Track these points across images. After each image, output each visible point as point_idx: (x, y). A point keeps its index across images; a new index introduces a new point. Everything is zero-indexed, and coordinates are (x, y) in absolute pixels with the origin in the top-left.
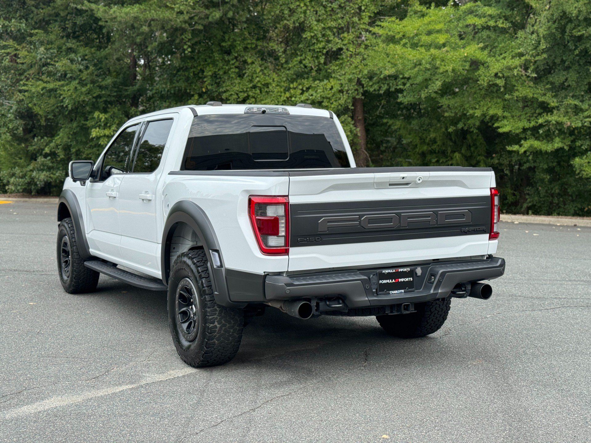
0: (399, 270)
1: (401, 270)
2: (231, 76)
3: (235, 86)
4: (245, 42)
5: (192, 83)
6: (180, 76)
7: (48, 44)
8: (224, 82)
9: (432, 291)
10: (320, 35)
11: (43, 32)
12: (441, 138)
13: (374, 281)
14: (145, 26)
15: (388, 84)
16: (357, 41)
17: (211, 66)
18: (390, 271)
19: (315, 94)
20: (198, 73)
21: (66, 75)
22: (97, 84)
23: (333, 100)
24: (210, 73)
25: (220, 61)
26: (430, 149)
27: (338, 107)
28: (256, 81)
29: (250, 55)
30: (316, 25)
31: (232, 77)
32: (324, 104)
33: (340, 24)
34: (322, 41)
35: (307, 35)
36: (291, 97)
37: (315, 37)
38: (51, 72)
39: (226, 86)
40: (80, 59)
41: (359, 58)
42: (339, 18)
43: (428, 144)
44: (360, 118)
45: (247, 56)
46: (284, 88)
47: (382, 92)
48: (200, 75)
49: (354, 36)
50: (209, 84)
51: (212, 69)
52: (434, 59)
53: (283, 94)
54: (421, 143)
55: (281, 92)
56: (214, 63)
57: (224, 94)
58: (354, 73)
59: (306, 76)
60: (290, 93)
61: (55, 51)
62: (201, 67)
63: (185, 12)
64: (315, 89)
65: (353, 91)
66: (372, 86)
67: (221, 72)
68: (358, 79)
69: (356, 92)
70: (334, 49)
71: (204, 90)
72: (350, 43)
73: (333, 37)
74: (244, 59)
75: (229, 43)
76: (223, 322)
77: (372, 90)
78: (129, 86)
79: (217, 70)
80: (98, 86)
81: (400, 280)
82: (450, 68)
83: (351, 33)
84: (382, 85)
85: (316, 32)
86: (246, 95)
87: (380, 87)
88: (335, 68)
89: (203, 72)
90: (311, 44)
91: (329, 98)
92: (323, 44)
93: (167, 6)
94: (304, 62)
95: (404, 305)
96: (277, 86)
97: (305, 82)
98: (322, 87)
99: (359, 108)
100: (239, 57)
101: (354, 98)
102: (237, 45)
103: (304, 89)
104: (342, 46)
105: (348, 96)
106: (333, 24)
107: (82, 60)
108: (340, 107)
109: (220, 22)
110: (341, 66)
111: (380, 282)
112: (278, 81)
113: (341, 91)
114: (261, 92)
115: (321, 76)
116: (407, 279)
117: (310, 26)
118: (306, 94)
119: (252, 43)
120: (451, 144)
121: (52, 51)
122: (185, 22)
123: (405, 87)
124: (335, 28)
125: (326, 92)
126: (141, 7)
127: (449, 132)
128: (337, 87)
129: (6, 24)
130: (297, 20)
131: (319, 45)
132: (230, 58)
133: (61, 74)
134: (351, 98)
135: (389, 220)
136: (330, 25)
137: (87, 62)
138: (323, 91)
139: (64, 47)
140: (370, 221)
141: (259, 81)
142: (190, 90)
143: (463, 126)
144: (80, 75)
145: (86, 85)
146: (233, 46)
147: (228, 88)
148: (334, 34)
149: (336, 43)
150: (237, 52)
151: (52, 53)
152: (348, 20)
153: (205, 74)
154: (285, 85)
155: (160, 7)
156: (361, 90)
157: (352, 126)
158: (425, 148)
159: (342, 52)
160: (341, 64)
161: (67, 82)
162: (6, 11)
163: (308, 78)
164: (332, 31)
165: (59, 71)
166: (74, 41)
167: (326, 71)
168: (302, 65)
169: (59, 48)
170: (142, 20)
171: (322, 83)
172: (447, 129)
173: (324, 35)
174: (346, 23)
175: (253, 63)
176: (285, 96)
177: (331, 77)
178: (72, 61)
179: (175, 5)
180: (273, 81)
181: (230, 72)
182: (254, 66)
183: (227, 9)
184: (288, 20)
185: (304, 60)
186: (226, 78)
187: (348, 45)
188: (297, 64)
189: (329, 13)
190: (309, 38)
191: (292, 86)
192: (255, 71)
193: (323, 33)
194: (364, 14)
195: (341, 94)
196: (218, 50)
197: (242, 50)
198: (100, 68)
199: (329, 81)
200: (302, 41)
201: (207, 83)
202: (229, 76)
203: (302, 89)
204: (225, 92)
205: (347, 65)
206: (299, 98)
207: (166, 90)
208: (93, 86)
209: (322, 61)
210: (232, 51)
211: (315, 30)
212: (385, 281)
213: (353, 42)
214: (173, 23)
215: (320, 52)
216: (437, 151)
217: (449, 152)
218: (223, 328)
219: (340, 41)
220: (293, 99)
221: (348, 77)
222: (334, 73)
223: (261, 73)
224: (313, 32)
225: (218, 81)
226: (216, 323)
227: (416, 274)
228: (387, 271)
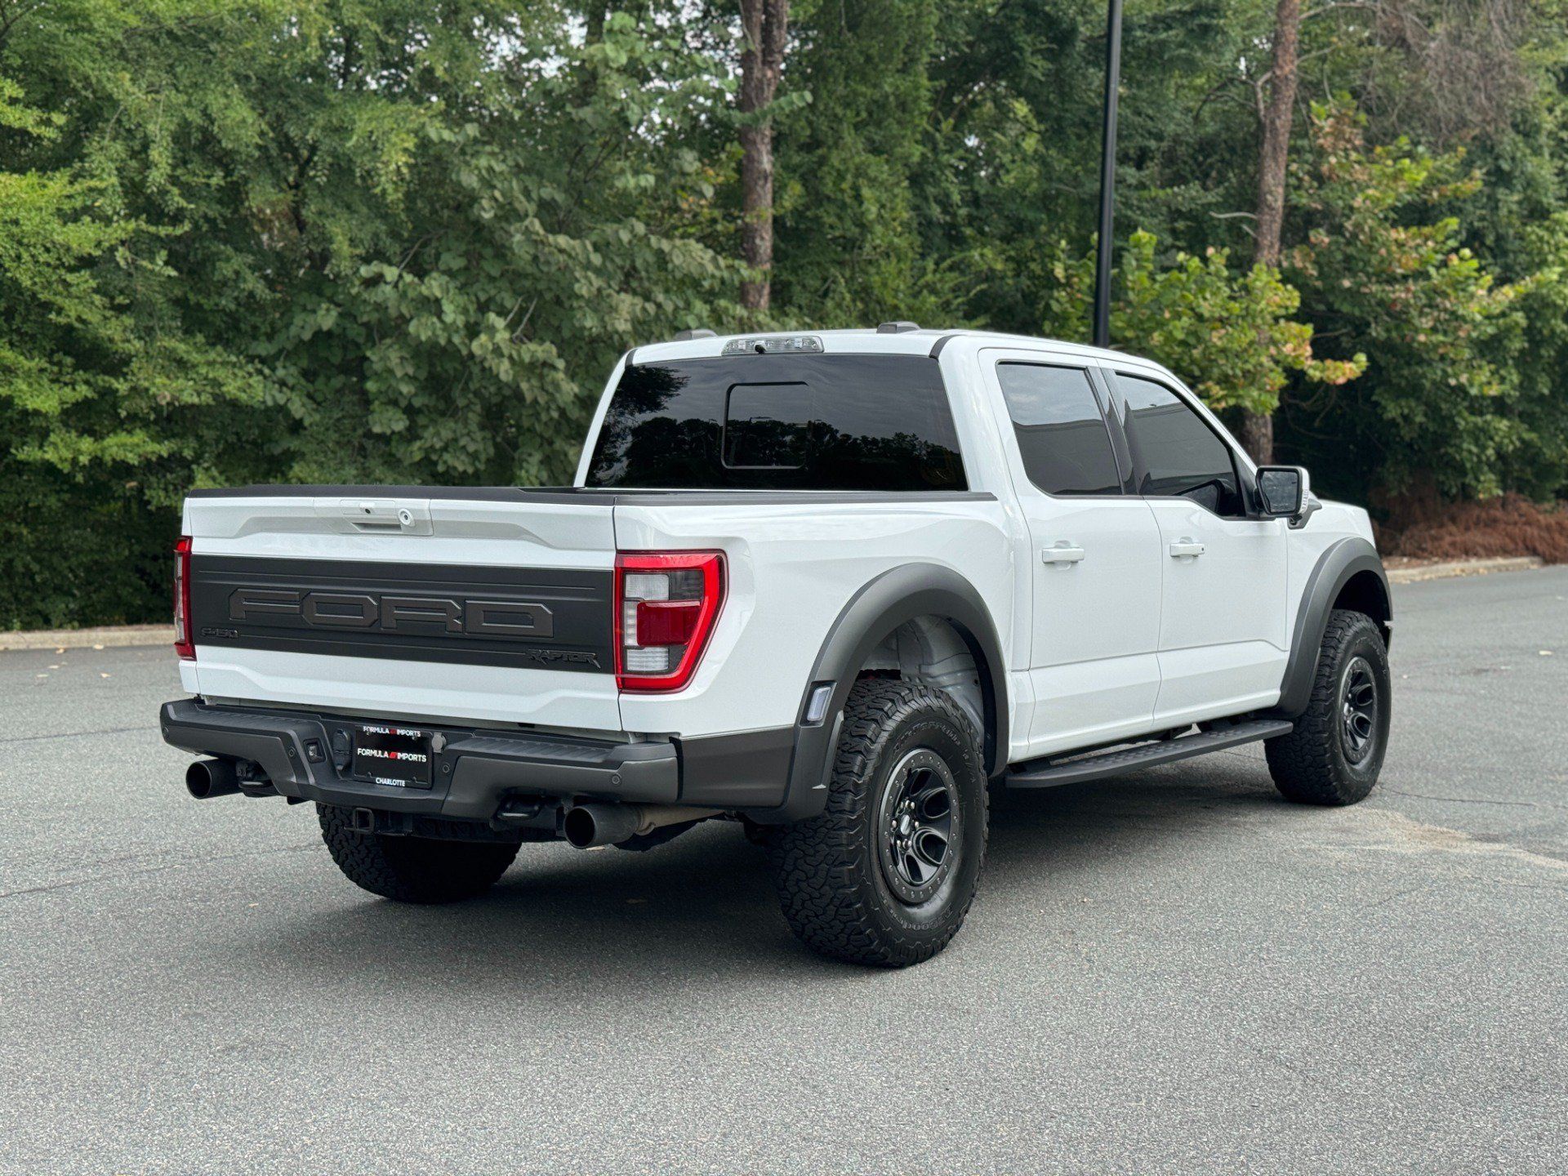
0: (398, 732)
1: (401, 732)
13: (340, 747)
18: (377, 730)
81: (398, 755)
111: (359, 751)
116: (414, 757)
135: (358, 607)
140: (323, 604)
212: (369, 752)
228: (373, 729)
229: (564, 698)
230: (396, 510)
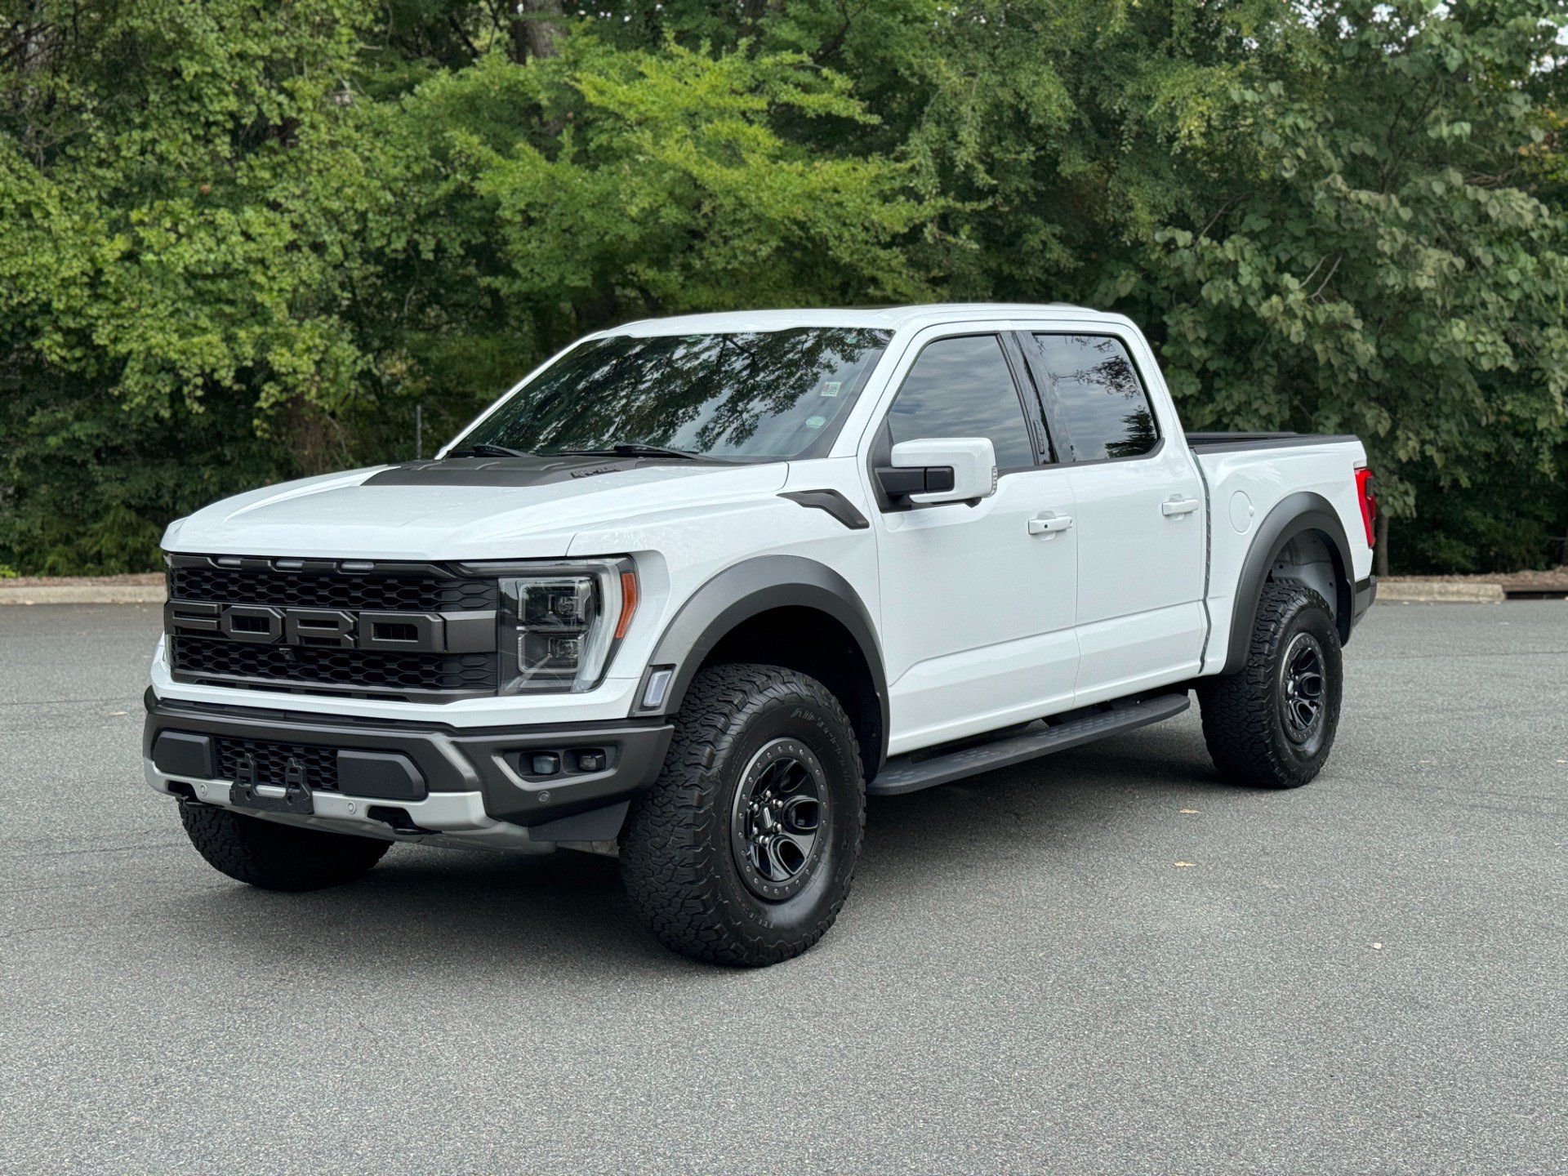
70: (273, 120)
83: (307, 80)
84: (416, 236)
98: (238, 229)
104: (294, 114)
106: (254, 47)
136: (243, 47)
148: (259, 77)
159: (296, 130)
164: (252, 67)
168: (149, 157)
174: (294, 50)
176: (115, 246)
180: (49, 195)
187: (310, 114)
190: (190, 78)
191: (134, 216)
209: (223, 149)
219: (282, 98)
224: (208, 63)
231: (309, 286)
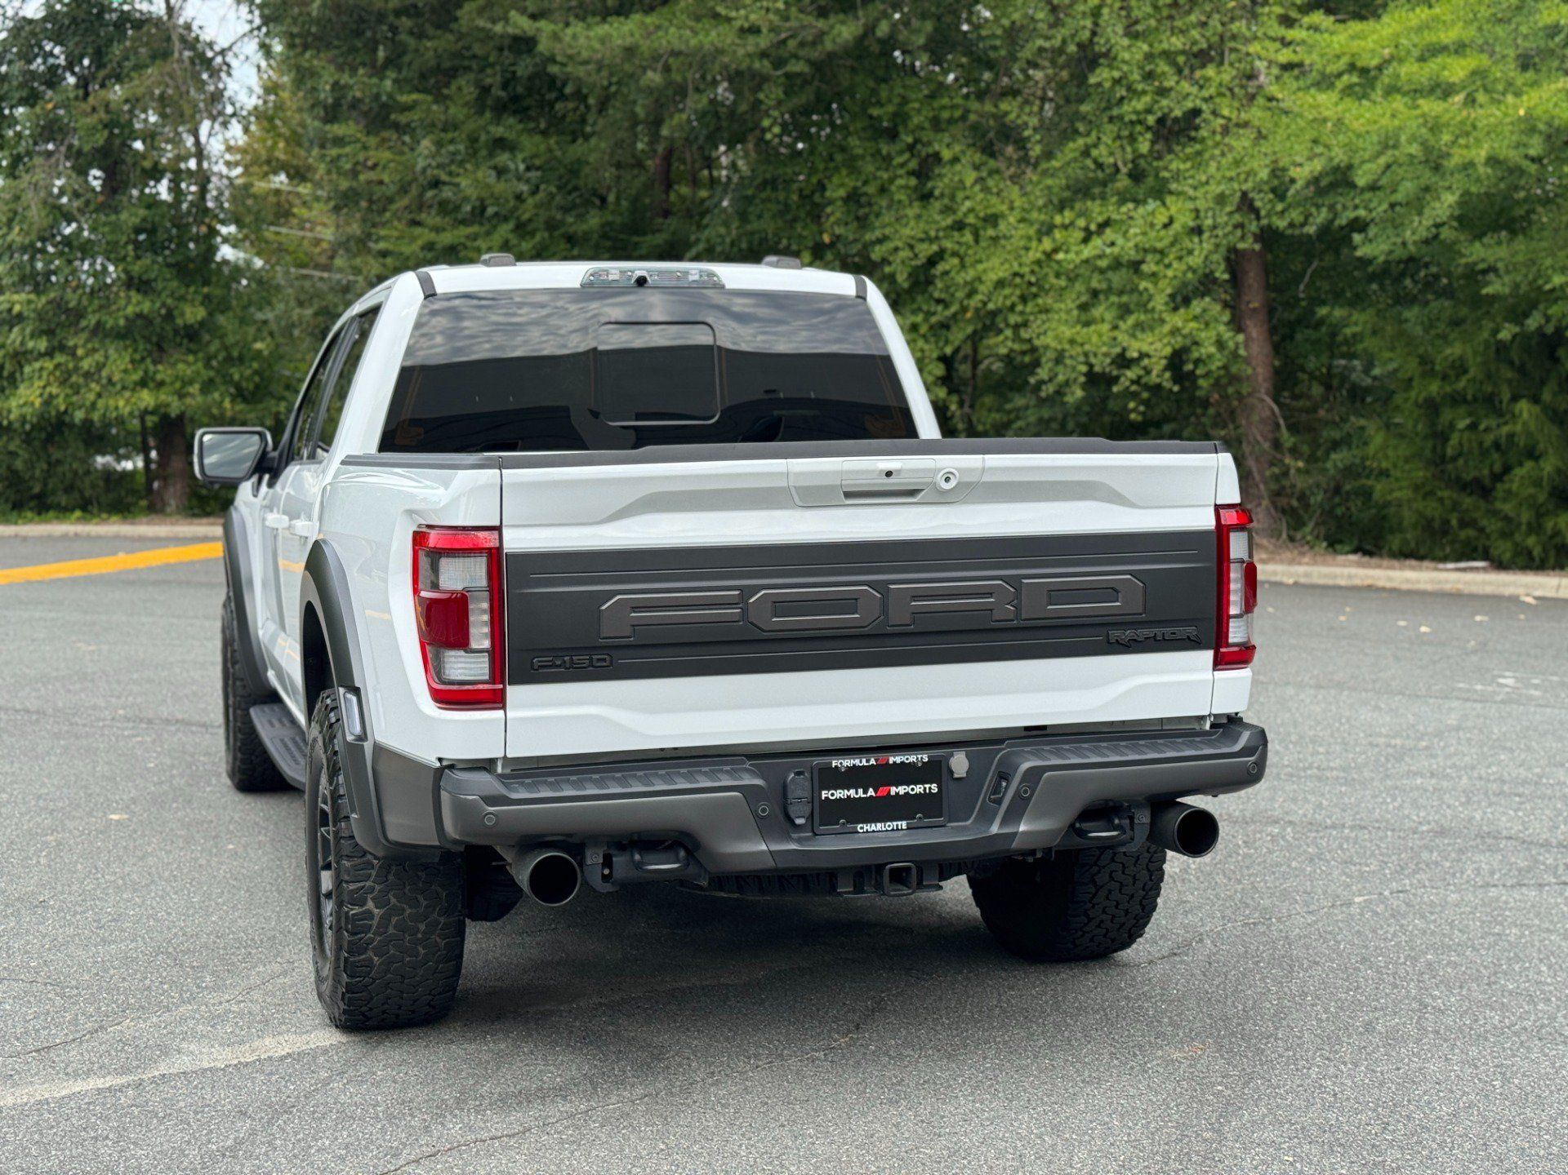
0: (891, 760)
1: (897, 759)
2: (897, 197)
3: (906, 225)
4: (936, 104)
5: (795, 220)
6: (764, 201)
7: (444, 130)
8: (878, 215)
9: (995, 829)
10: (1136, 76)
11: (429, 98)
12: (1479, 359)
13: (799, 793)
14: (655, 70)
15: (1332, 207)
16: (1242, 87)
17: (844, 172)
18: (857, 762)
19: (1120, 241)
20: (813, 193)
21: (483, 209)
22: (562, 231)
23: (1172, 257)
24: (842, 193)
25: (868, 158)
26: (1448, 389)
27: (1184, 273)
28: (964, 209)
29: (947, 140)
30: (1129, 47)
31: (900, 202)
32: (1145, 268)
33: (1195, 43)
34: (1144, 92)
35: (1102, 76)
36: (1056, 251)
37: (1124, 82)
38: (448, 201)
39: (884, 226)
40: (522, 167)
41: (1249, 135)
42: (1194, 27)
43: (1445, 378)
44: (1255, 304)
45: (941, 141)
46: (1036, 227)
47: (1311, 229)
48: (817, 198)
49: (1234, 72)
50: (838, 223)
51: (847, 180)
52: (1435, 128)
53: (1034, 244)
54: (1424, 375)
55: (1029, 239)
56: (852, 164)
57: (877, 248)
58: (1231, 179)
59: (1097, 190)
60: (1054, 240)
61: (461, 147)
62: (820, 176)
63: (764, 30)
64: (1122, 226)
65: (1229, 228)
66: (1283, 212)
67: (871, 189)
68: (1244, 194)
69: (1239, 233)
70: (1178, 113)
71: (826, 238)
72: (1223, 95)
73: (1176, 78)
74: (930, 150)
75: (891, 108)
76: (393, 900)
77: (1281, 224)
78: (645, 234)
79: (859, 184)
80: (563, 236)
81: (893, 790)
82: (1481, 154)
83: (1226, 66)
84: (1313, 210)
85: (1125, 68)
86: (935, 248)
87: (1307, 216)
88: (1182, 167)
89: (822, 187)
90: (1114, 101)
91: (1162, 252)
92: (1147, 99)
93: (716, 16)
94: (1094, 153)
95: (892, 870)
96: (1022, 220)
97: (1094, 207)
98: (1141, 222)
99: (1253, 278)
100: (919, 146)
101: (1232, 250)
102: (913, 113)
103: (1093, 227)
104: (1198, 103)
105: (1217, 246)
106: (1177, 43)
107: (528, 169)
108: (1190, 275)
109: (859, 50)
110: (1198, 161)
111: (824, 794)
112: (1024, 210)
113: (1198, 231)
114: (977, 241)
115: (1141, 193)
116: (919, 789)
117: (1109, 51)
118: (1097, 242)
119: (954, 107)
120: (1510, 375)
121: (451, 148)
122: (764, 55)
123: (1374, 214)
124: (1183, 52)
125: (1153, 234)
126: (648, 20)
127: (1500, 341)
128: (1185, 220)
129: (342, 82)
130: (1073, 36)
131: (1134, 103)
132: (898, 146)
133: (474, 208)
134: (1223, 250)
135: (848, 603)
136: (1165, 46)
137: (539, 173)
138: (1144, 234)
139: (483, 138)
140: (781, 606)
141: (971, 210)
142: (789, 238)
143: (1543, 321)
144: (516, 208)
145: (532, 234)
146: (900, 117)
147: (887, 231)
148: (1180, 71)
149: (1184, 96)
150: (913, 132)
151: (454, 154)
152: (1220, 28)
153: (828, 194)
154: (1043, 217)
155: (698, 19)
156: (1253, 227)
157: (1222, 328)
158: (1434, 388)
159: (1198, 121)
160: (1199, 153)
161: (487, 227)
162: (345, 49)
163: (1103, 197)
164: (1174, 64)
165: (466, 199)
166: (511, 121)
167: (1157, 176)
168: (1089, 163)
169: (473, 140)
170: (646, 55)
171: (1141, 210)
172: (1496, 332)
173: (1149, 76)
174: (1215, 39)
175: (955, 160)
176: (1041, 248)
177: (1171, 193)
178: (501, 172)
179: (737, 9)
181: (893, 188)
182: (958, 167)
183: (876, 14)
184: (1047, 38)
185: (1095, 146)
186: (884, 203)
187: (1217, 100)
188: (1075, 160)
189: (1165, 12)
190: (1107, 85)
191: (1058, 220)
192: (961, 181)
193: (1148, 68)
194: (1266, 9)
195: (1196, 240)
196: (864, 129)
197: (927, 125)
198: (576, 188)
199: (1164, 204)
200: (1089, 95)
201: (832, 219)
202: (892, 200)
203: (1086, 229)
204: (880, 241)
205: (1212, 157)
206: (1078, 253)
207: (728, 240)
208: (551, 236)
209: (1144, 147)
210: (901, 129)
211: (1124, 62)
212: (840, 794)
213: (1231, 90)
214: (726, 59)
215: (1140, 122)
216: (1469, 397)
217: (1506, 395)
218: (394, 920)
219: (1194, 90)
220: (1061, 256)
221: (1215, 189)
222: (1178, 181)
223: (977, 188)
224: (1118, 69)
225: (861, 212)
226: (370, 905)
227: (951, 772)
228: (848, 762)
229: (1140, 686)
230: (937, 471)
231: (1194, 271)
